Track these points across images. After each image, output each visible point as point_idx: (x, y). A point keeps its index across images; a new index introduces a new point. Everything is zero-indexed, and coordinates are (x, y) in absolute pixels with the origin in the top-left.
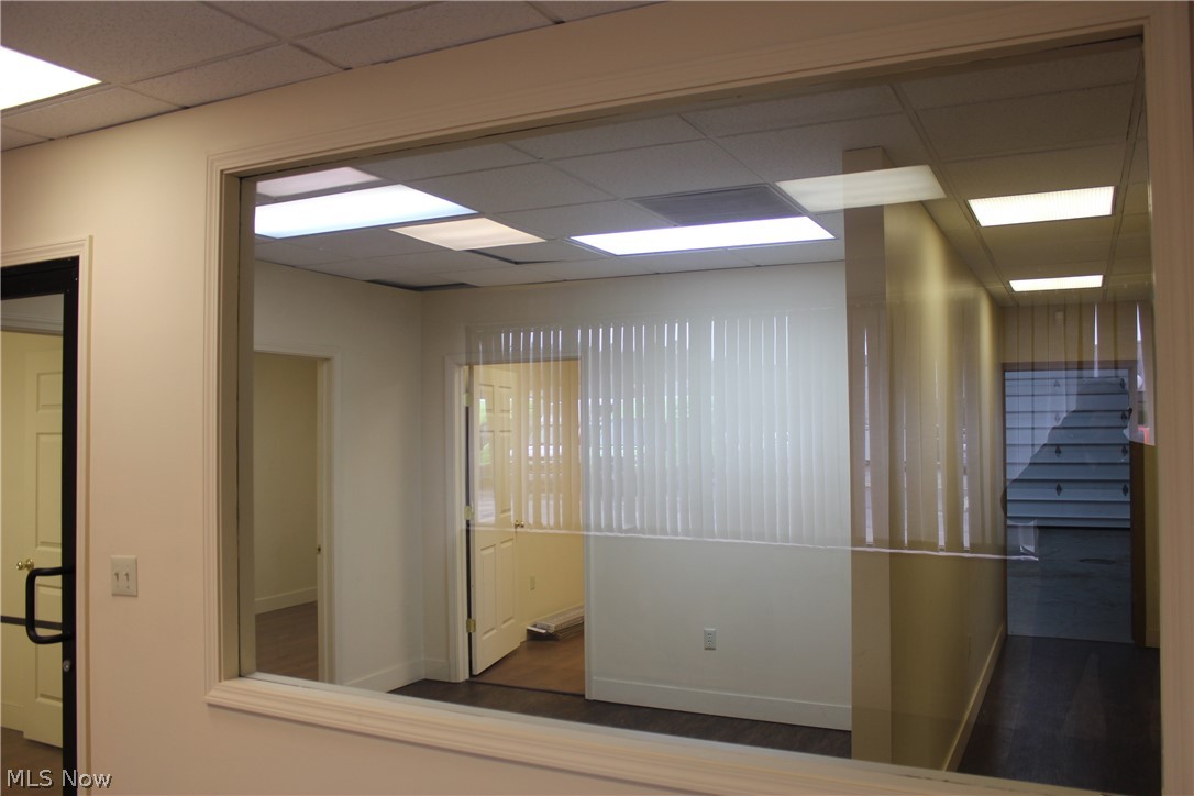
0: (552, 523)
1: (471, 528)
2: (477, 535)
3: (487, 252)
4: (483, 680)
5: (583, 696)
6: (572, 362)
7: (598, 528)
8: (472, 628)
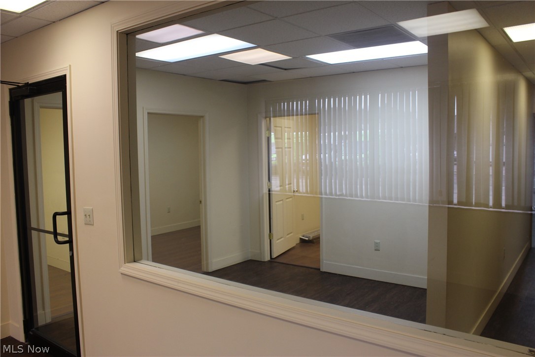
0: (304, 191)
1: (271, 192)
2: (273, 195)
3: (268, 64)
4: (276, 260)
5: (319, 269)
6: (313, 115)
7: (326, 194)
8: (272, 237)
